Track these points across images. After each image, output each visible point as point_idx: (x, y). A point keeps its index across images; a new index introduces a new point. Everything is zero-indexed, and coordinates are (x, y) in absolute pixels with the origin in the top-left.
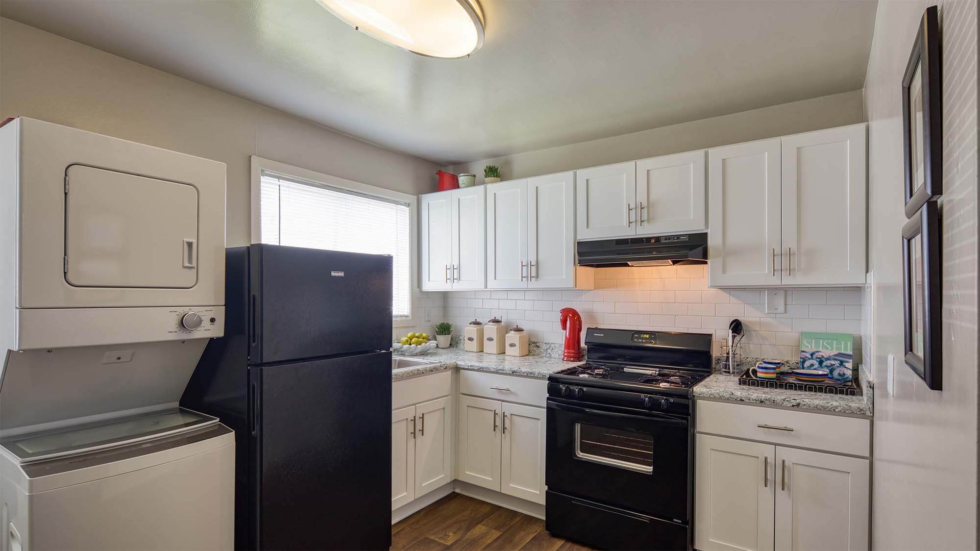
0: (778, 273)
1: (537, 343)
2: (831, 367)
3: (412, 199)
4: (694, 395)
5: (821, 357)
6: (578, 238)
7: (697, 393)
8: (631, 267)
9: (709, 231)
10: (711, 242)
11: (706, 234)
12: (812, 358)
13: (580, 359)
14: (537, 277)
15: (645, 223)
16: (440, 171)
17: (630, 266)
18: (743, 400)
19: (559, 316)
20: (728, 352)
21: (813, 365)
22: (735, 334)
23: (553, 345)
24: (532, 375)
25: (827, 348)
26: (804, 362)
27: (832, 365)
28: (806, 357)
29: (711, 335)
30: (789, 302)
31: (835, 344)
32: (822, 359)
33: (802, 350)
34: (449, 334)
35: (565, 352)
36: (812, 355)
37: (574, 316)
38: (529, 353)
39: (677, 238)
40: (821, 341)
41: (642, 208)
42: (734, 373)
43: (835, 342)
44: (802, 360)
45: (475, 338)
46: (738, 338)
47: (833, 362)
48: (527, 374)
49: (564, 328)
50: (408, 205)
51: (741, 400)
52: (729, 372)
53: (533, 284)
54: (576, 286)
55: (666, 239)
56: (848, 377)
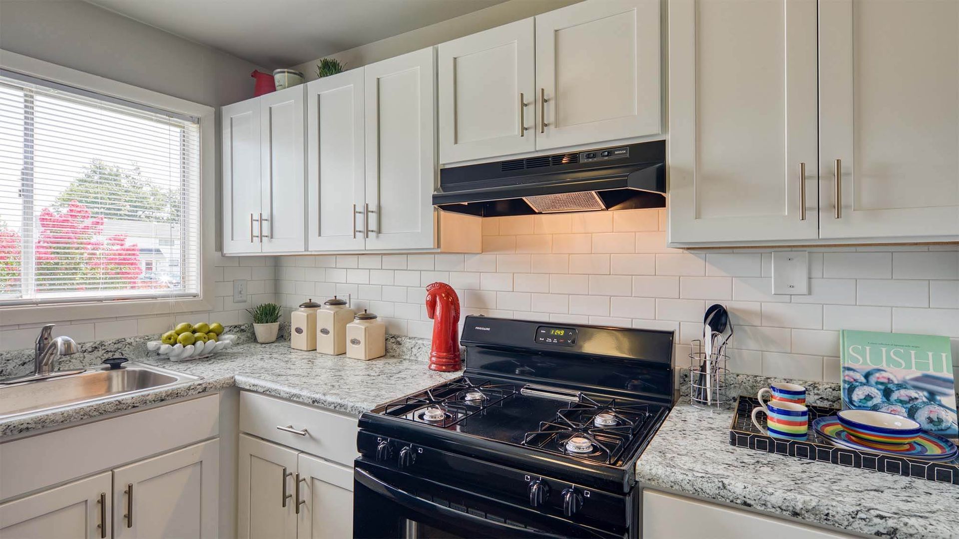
0: (811, 215)
1: (398, 337)
2: (909, 402)
3: (207, 112)
4: (637, 479)
5: (886, 381)
6: (441, 162)
7: (643, 477)
8: (538, 215)
9: (669, 138)
10: (672, 159)
11: (662, 143)
12: (867, 383)
13: (457, 367)
14: (379, 231)
15: (552, 127)
16: (256, 71)
17: (534, 213)
18: (750, 505)
19: (424, 297)
20: (702, 364)
21: (872, 398)
22: (717, 333)
23: (420, 342)
24: (342, 410)
25: (899, 365)
26: (851, 390)
27: (912, 399)
28: (856, 380)
29: (671, 334)
30: (816, 273)
31: (913, 356)
32: (890, 386)
33: (846, 365)
34: (275, 321)
35: (432, 356)
36: (867, 376)
37: (448, 296)
38: (386, 353)
39: (609, 153)
40: (884, 350)
41: (545, 101)
42: (714, 405)
43: (913, 352)
44: (847, 386)
45: (304, 329)
46: (721, 338)
47: (913, 394)
48: (335, 407)
49: (432, 315)
50: (198, 121)
51: (745, 504)
52: (705, 404)
53: (374, 243)
54: (439, 247)
55: (588, 157)
56: (949, 428)
